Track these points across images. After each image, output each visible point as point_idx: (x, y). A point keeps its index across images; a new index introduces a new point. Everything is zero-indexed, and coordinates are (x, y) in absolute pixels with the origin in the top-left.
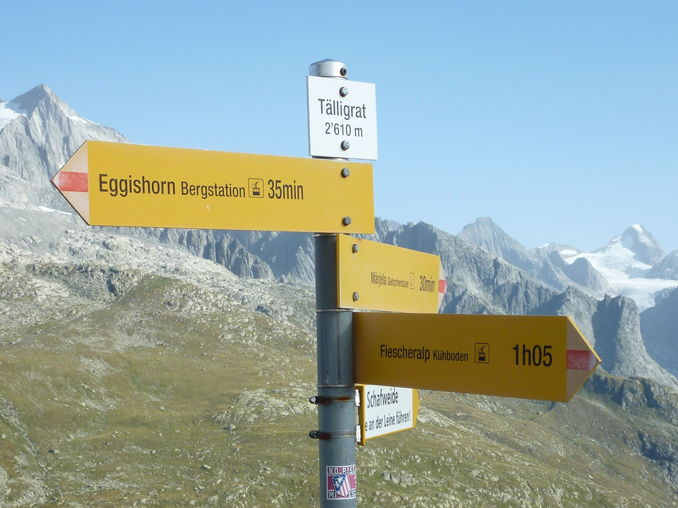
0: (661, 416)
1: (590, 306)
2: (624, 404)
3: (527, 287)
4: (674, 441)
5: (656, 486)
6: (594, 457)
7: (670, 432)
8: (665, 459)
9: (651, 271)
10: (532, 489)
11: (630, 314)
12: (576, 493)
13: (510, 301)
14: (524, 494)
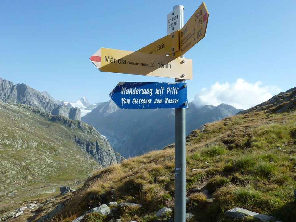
0: (82, 131)
1: (68, 110)
2: (71, 127)
3: (51, 103)
4: (85, 138)
5: (78, 151)
6: (59, 142)
7: (84, 136)
8: (82, 143)
9: (86, 108)
10: (23, 141)
11: (78, 112)
12: (43, 145)
13: (46, 107)
14: (18, 142)
